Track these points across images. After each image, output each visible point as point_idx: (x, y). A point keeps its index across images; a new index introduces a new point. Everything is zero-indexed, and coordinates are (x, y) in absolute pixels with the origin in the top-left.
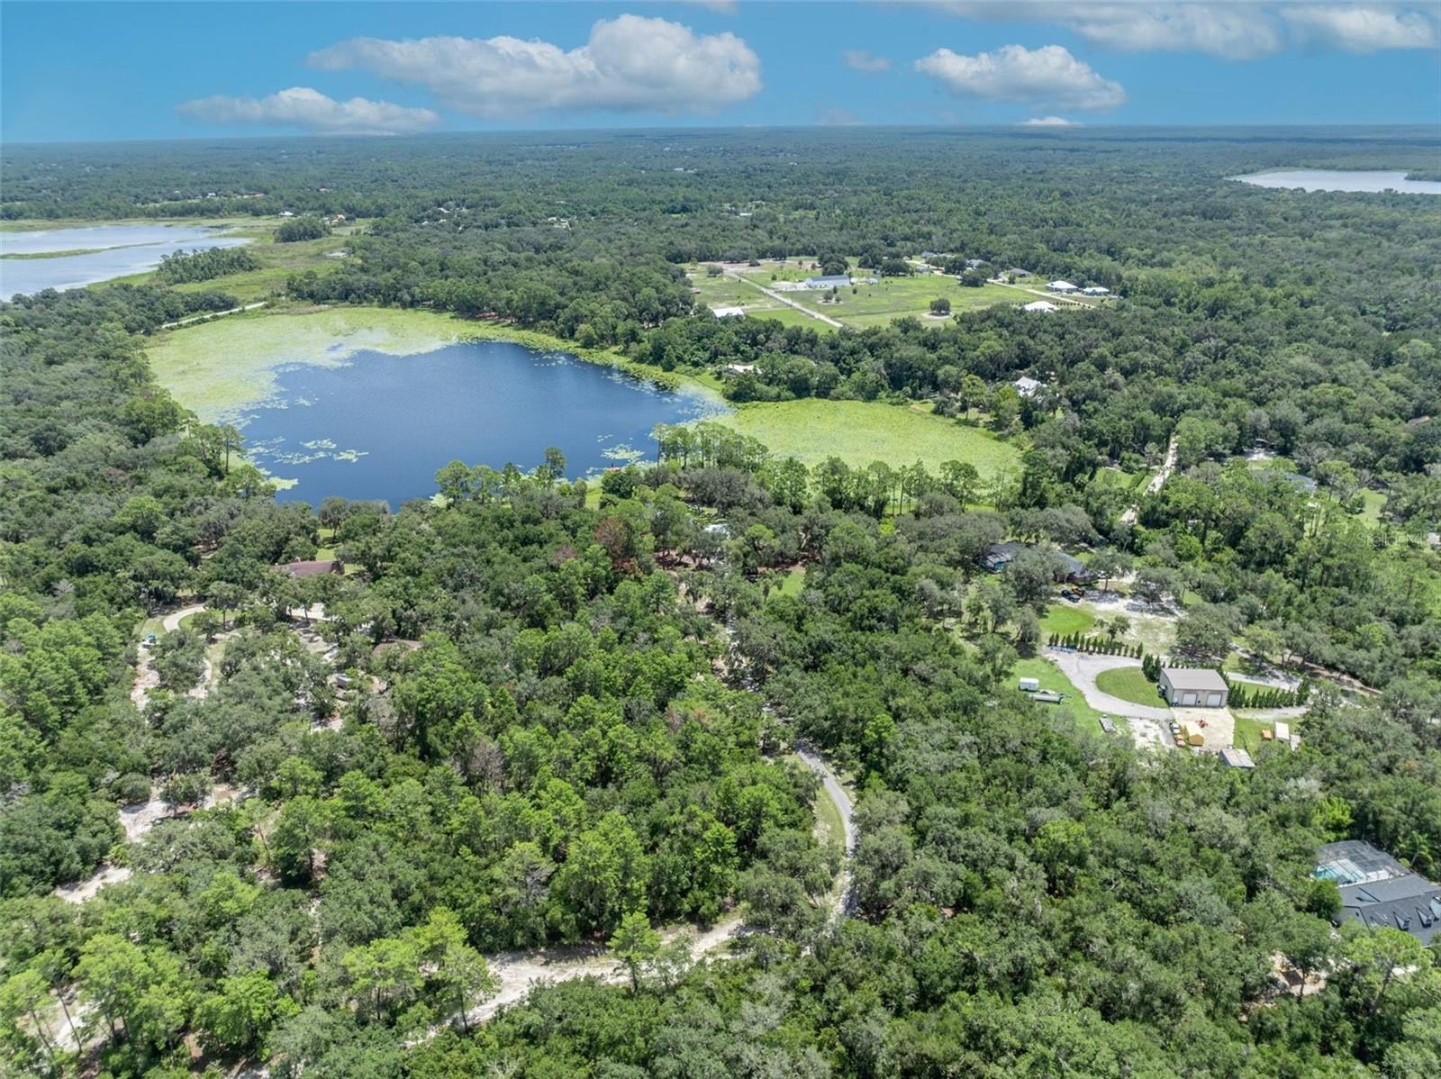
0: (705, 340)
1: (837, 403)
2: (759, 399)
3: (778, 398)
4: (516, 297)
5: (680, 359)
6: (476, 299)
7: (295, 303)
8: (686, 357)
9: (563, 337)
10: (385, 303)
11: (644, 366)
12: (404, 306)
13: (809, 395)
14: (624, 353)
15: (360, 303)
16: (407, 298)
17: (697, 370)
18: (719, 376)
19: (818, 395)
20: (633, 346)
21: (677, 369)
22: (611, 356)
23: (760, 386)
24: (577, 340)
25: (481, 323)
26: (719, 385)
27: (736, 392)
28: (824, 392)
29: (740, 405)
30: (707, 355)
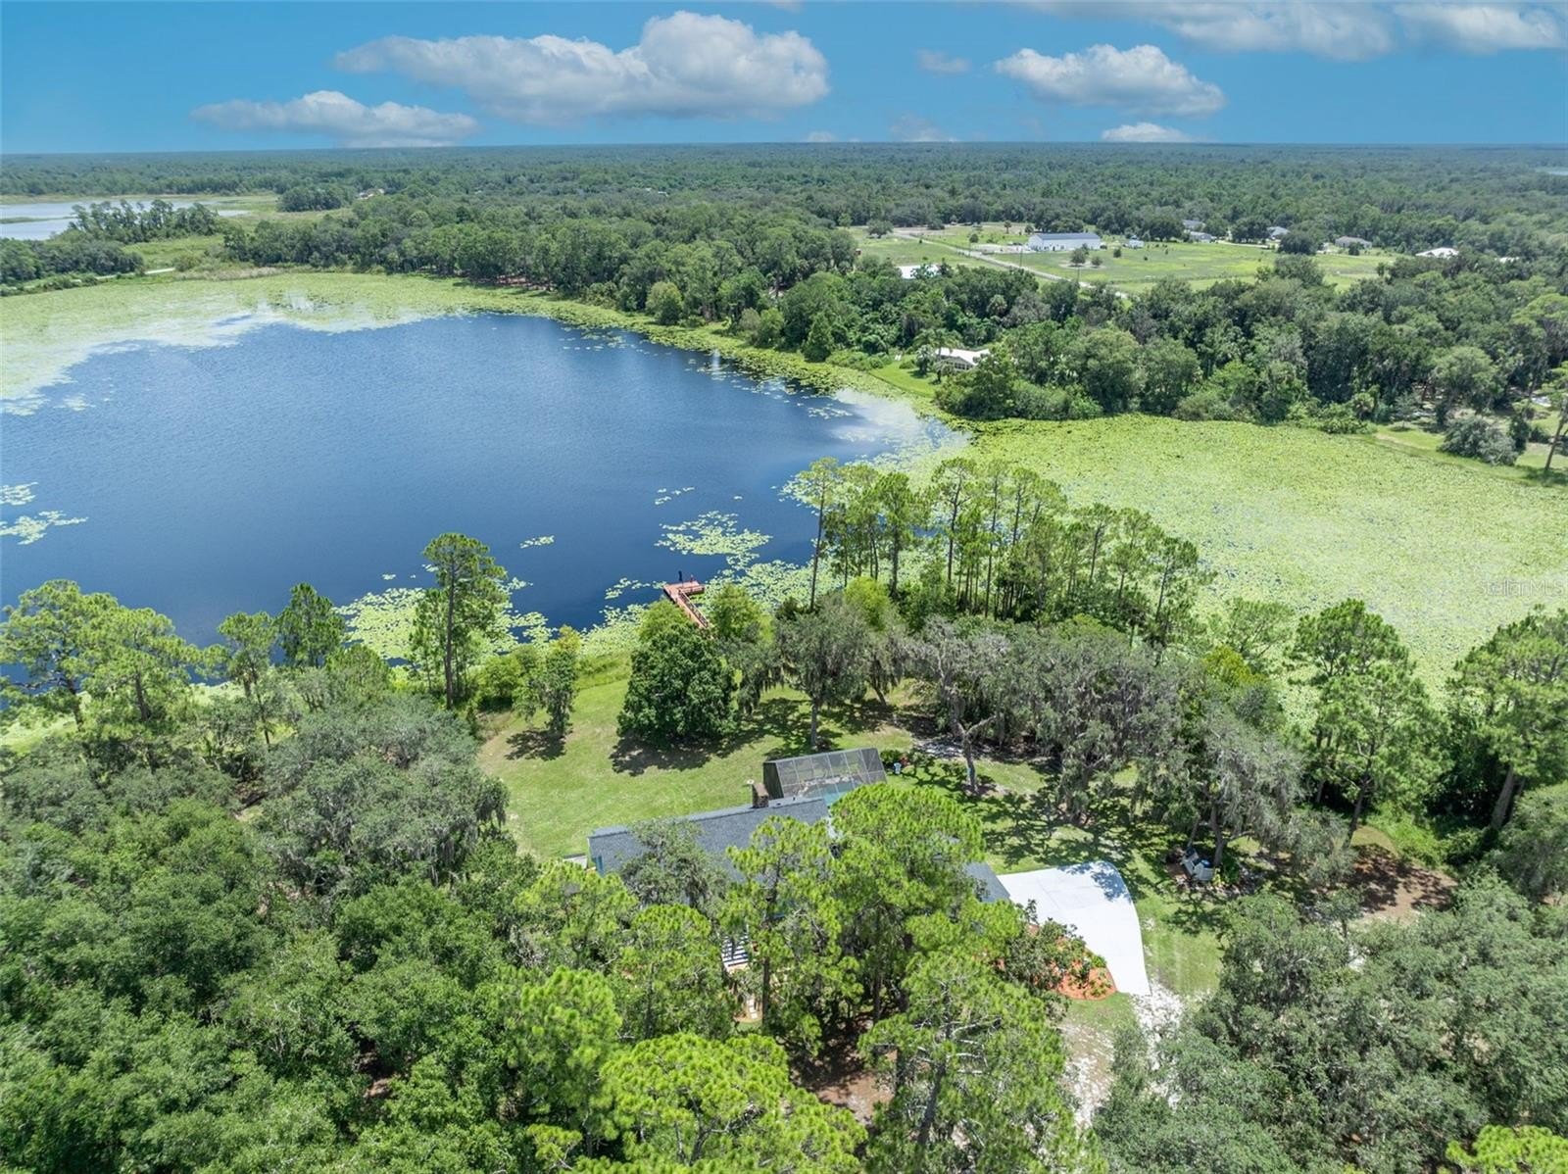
0: (887, 306)
1: (1202, 426)
2: (1021, 414)
3: (1064, 413)
4: (554, 246)
5: (840, 338)
6: (491, 252)
7: (226, 265)
8: (852, 335)
9: (627, 309)
10: (363, 267)
11: (769, 353)
12: (391, 268)
13: (1126, 409)
14: (733, 331)
15: (326, 266)
16: (393, 255)
17: (875, 358)
18: (922, 369)
19: (1147, 408)
20: (749, 315)
21: (836, 356)
22: (709, 336)
23: (1022, 385)
24: (651, 313)
25: (499, 291)
26: (924, 385)
27: (970, 398)
28: (1162, 403)
29: (982, 426)
30: (894, 331)
